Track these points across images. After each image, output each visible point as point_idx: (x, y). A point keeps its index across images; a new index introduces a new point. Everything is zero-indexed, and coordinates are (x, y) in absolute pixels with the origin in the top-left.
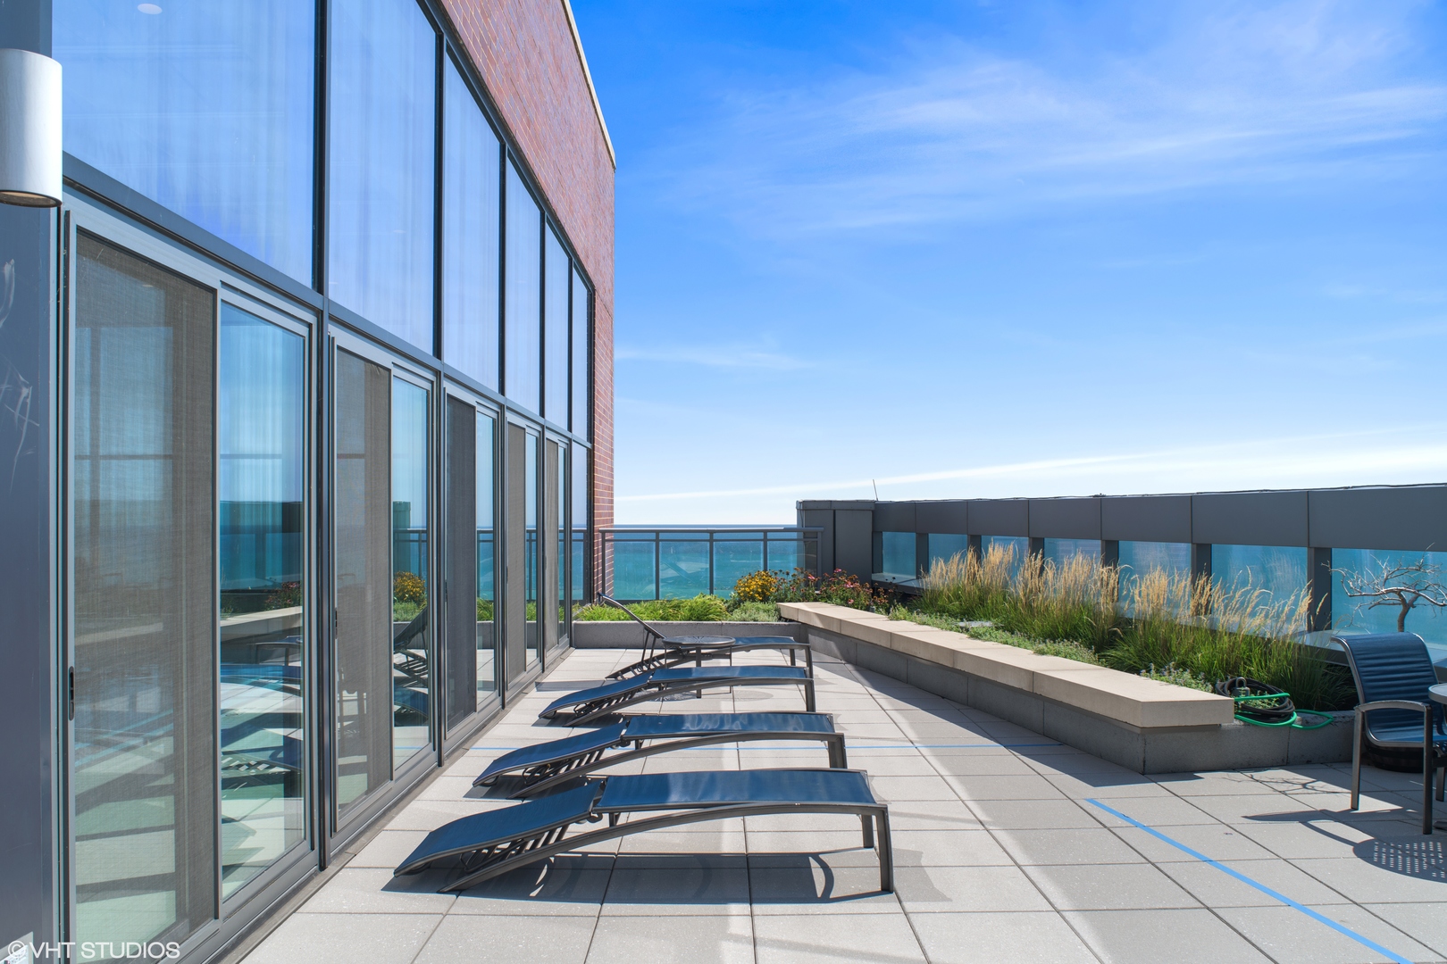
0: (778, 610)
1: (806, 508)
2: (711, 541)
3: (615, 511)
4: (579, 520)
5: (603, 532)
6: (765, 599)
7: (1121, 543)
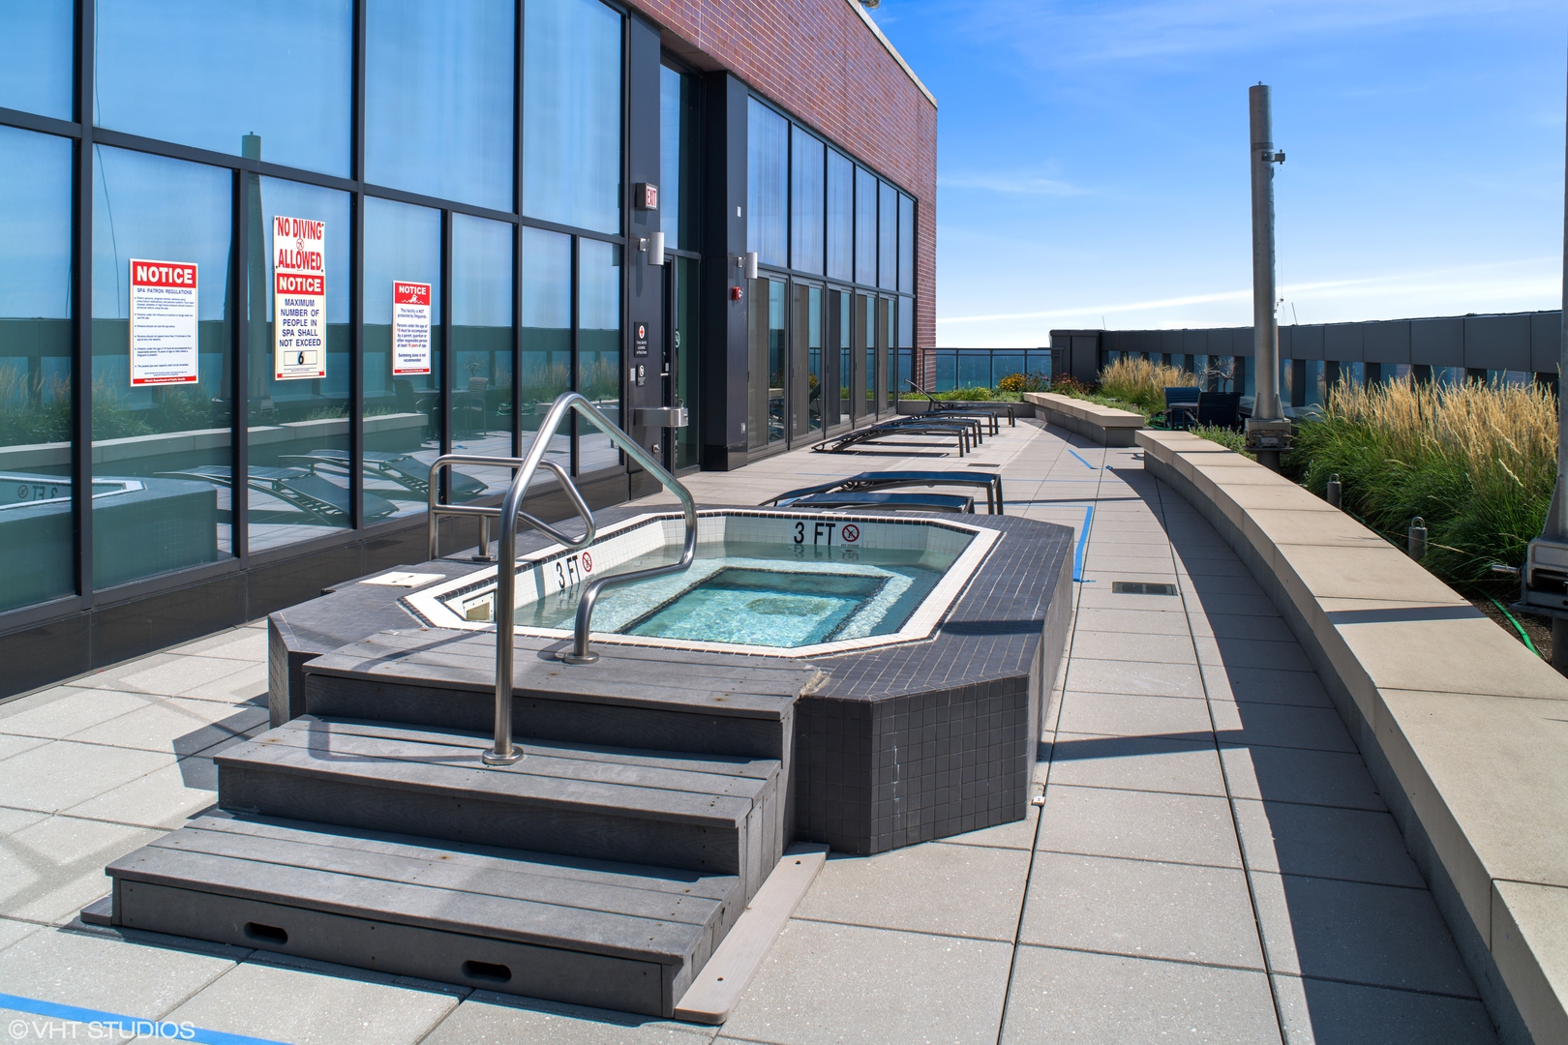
0: (1022, 397)
1: (1054, 334)
2: (991, 355)
3: (936, 332)
4: (906, 341)
5: (924, 349)
6: (1017, 390)
7: (1196, 357)
